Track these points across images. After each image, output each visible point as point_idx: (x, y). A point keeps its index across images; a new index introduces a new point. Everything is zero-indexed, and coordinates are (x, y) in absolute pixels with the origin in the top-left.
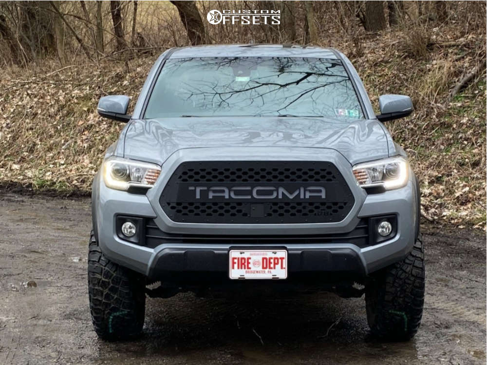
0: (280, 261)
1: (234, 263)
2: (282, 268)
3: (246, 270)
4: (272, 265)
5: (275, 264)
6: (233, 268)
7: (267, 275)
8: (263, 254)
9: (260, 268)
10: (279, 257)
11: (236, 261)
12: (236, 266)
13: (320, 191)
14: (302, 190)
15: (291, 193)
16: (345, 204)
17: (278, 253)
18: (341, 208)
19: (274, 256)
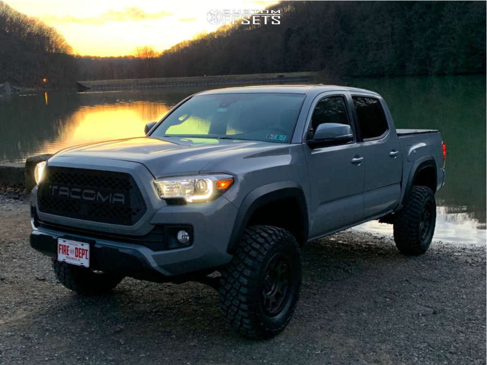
0: (85, 252)
1: (60, 249)
2: (86, 258)
3: (67, 255)
4: (81, 255)
5: (83, 254)
6: (60, 253)
7: (77, 262)
8: (76, 245)
9: (74, 256)
10: (85, 249)
11: (61, 247)
12: (61, 251)
13: (121, 198)
14: (111, 195)
15: (104, 198)
16: (138, 210)
17: (84, 245)
18: (134, 214)
19: (82, 247)
